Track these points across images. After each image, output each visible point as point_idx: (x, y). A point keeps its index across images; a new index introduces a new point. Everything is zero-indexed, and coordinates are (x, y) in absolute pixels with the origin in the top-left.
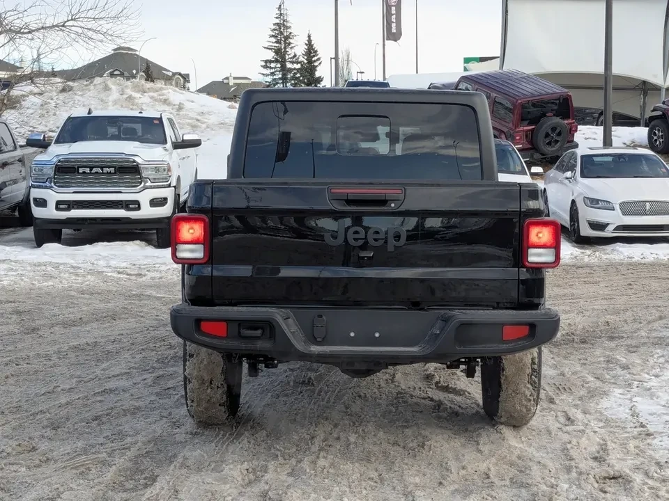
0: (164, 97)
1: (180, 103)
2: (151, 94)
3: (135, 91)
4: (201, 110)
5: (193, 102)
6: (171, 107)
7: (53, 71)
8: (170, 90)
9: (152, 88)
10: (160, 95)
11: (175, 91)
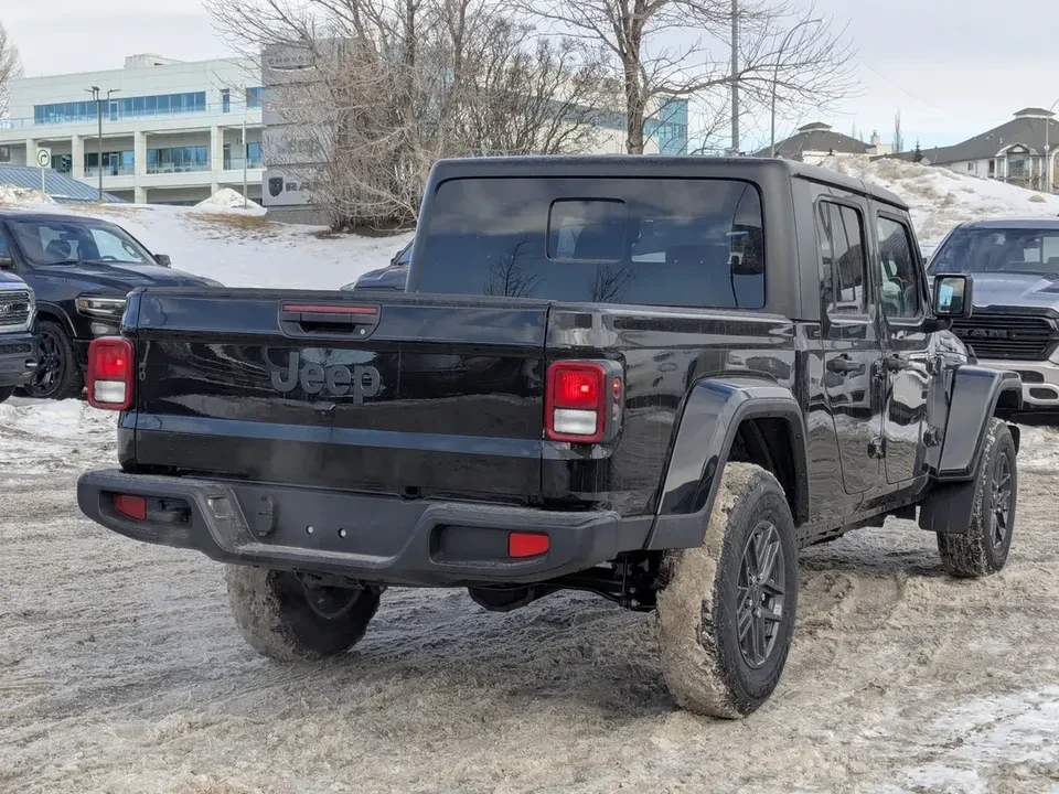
0: (925, 185)
1: (949, 194)
2: (906, 181)
3: (880, 177)
4: (979, 205)
5: (971, 191)
6: (933, 201)
7: (918, 151)
8: (938, 174)
9: (908, 171)
10: (919, 182)
11: (946, 175)
